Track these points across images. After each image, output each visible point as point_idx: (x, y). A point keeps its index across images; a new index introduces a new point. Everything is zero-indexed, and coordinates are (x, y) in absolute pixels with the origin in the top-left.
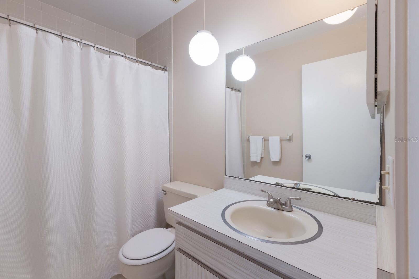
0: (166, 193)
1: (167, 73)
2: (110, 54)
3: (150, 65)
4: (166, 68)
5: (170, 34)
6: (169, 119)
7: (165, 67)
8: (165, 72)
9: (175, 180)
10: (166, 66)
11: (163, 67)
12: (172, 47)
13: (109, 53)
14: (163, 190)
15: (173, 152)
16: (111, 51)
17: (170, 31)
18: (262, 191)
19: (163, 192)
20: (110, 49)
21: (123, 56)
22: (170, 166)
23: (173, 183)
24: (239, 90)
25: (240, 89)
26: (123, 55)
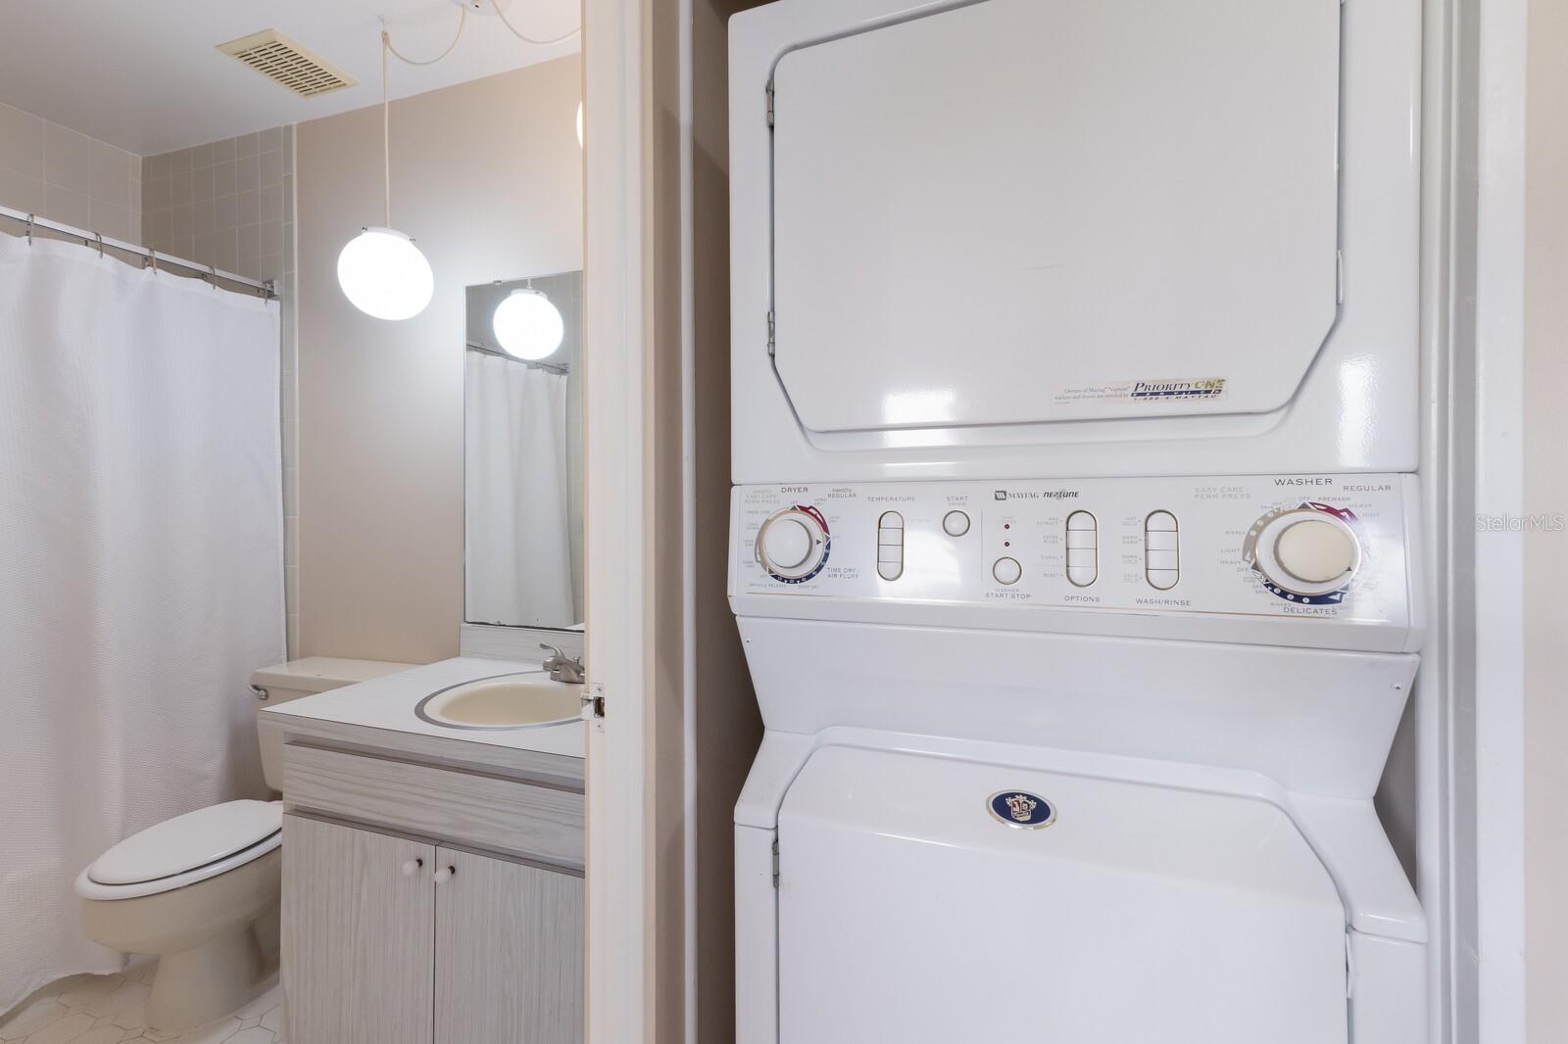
0: (267, 696)
1: (275, 305)
2: (32, 234)
3: (203, 276)
4: (272, 287)
5: (289, 180)
6: (283, 457)
7: (268, 285)
8: (269, 301)
9: (305, 654)
10: (271, 282)
11: (258, 284)
12: (296, 222)
13: (27, 230)
14: (256, 687)
15: (297, 566)
16: (38, 220)
17: (288, 166)
18: (543, 646)
19: (256, 692)
20: (32, 215)
21: (86, 242)
22: (287, 612)
23: (297, 663)
24: (563, 367)
25: (565, 364)
26: (91, 236)
